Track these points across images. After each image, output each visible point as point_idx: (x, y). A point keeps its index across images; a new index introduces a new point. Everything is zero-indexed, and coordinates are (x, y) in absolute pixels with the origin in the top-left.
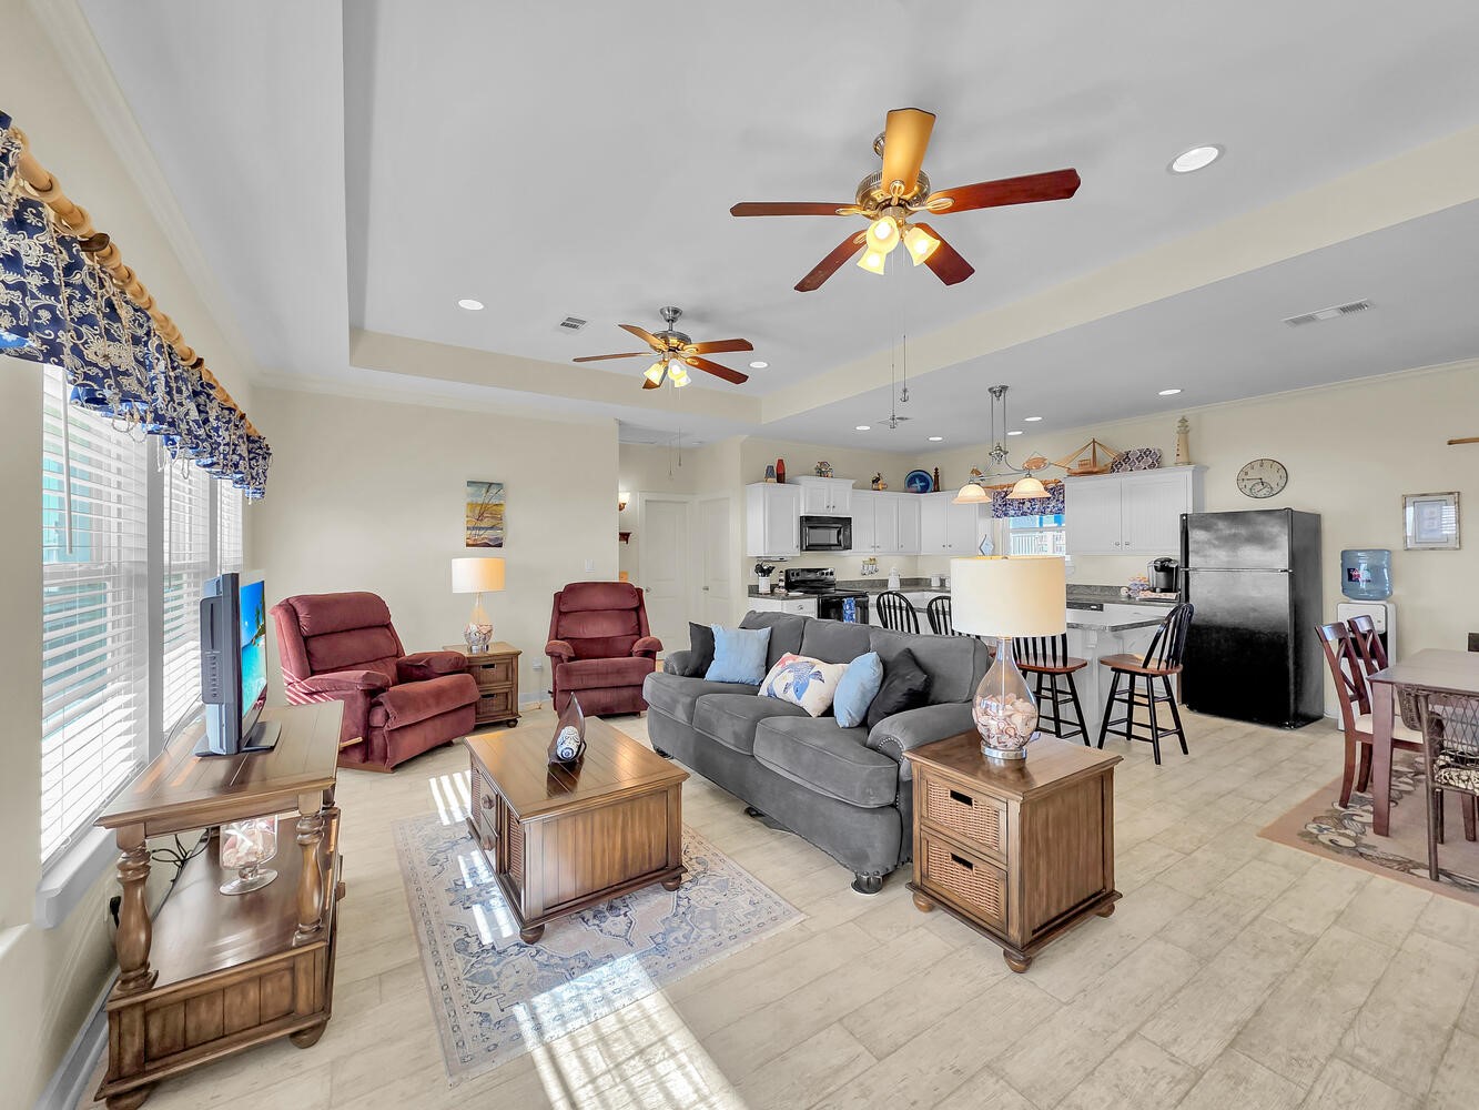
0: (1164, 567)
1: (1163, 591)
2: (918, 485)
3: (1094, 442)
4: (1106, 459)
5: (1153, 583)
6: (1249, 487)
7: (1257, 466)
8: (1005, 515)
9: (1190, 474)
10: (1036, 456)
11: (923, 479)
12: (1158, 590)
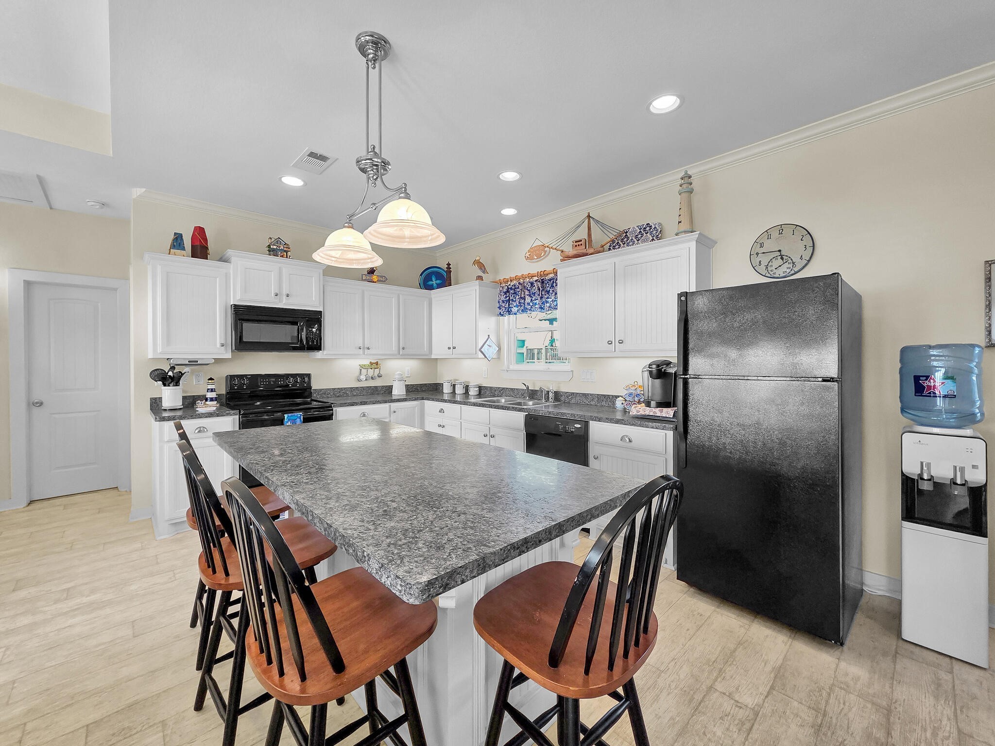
0: (660, 372)
1: (660, 405)
2: (434, 282)
3: (589, 216)
4: (599, 237)
5: (648, 393)
6: (764, 263)
7: (775, 234)
8: (509, 312)
9: (693, 245)
10: (538, 243)
11: (439, 276)
12: (653, 403)
